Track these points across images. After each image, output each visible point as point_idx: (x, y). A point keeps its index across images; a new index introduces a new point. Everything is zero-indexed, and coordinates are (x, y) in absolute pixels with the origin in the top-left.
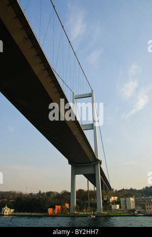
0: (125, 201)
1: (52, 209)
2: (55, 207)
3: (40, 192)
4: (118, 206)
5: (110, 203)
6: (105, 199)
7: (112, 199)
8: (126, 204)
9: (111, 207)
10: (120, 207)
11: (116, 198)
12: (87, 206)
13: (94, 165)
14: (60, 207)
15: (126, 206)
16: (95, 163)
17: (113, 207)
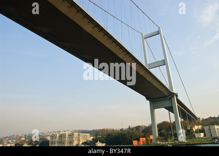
0: (210, 129)
1: (137, 141)
2: (140, 140)
3: (129, 127)
4: (202, 135)
5: (194, 132)
6: (189, 128)
7: (196, 128)
8: (211, 132)
9: (195, 136)
10: (205, 135)
11: (200, 127)
12: (172, 136)
13: (171, 98)
14: (144, 139)
15: (211, 134)
16: (170, 96)
17: (196, 135)
